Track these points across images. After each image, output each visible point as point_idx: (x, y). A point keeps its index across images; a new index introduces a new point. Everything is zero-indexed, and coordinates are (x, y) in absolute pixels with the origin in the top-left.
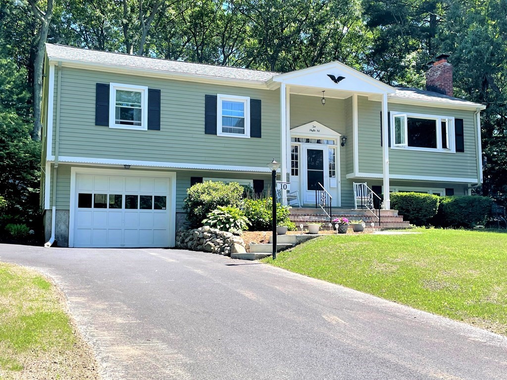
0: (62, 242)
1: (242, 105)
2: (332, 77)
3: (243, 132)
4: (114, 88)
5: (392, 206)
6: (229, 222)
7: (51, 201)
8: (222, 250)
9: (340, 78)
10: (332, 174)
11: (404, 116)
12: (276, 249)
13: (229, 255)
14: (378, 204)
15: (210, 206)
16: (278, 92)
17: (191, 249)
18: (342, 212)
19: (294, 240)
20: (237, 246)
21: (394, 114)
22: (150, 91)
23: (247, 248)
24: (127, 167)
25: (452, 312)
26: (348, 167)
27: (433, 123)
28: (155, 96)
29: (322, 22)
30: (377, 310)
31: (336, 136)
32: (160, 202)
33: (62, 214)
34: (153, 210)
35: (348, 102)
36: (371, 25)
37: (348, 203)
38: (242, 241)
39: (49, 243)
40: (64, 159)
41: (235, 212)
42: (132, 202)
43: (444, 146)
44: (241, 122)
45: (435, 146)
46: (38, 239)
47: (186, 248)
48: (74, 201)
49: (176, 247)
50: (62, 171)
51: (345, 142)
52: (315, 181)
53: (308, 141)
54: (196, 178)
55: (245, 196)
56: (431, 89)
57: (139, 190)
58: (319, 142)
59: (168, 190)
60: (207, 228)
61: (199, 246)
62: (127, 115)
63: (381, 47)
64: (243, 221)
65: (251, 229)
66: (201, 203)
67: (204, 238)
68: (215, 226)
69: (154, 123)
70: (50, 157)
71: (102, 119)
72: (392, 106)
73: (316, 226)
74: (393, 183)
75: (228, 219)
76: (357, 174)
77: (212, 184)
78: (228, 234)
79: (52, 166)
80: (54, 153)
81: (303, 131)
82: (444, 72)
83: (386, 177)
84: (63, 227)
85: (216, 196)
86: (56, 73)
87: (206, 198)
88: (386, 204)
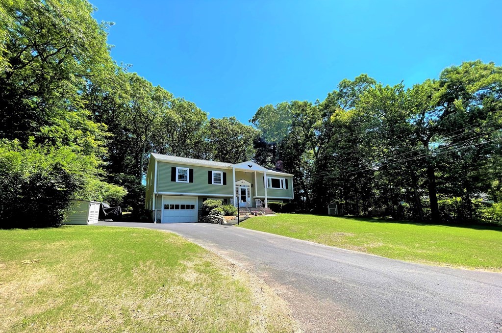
0: (159, 221)
1: (220, 174)
2: (249, 166)
3: (220, 183)
4: (177, 169)
5: (268, 207)
6: (219, 213)
7: (155, 207)
8: (218, 222)
9: (251, 166)
10: (249, 196)
11: (270, 178)
12: (239, 221)
13: (221, 224)
14: (264, 206)
15: (211, 208)
16: (232, 170)
17: (205, 222)
18: (253, 209)
19: (244, 219)
20: (224, 221)
21: (268, 177)
22: (190, 170)
23: (227, 222)
24: (181, 195)
25: (301, 238)
26: (254, 194)
27: (279, 180)
28: (191, 171)
29: (240, 146)
30: (280, 238)
31: (250, 184)
32: (193, 207)
33: (159, 212)
34: (190, 209)
35: (253, 173)
36: (255, 148)
37: (254, 206)
38: (225, 219)
39: (155, 222)
40: (160, 193)
41: (220, 209)
42: (183, 207)
43: (282, 187)
44: (220, 180)
45: (279, 187)
46: (151, 221)
47: (203, 222)
48: (163, 207)
49: (199, 222)
50: (159, 197)
51: (253, 186)
52: (244, 199)
53: (241, 186)
54: (205, 198)
55: (222, 204)
56: (277, 169)
57: (185, 203)
58: (244, 186)
59: (195, 203)
60: (211, 215)
61: (209, 221)
62: (182, 177)
63: (258, 155)
64: (223, 212)
65: (226, 215)
66: (208, 207)
67: (211, 218)
68: (214, 214)
69: (191, 180)
70: (155, 192)
71: (173, 179)
72: (267, 175)
73: (248, 214)
74: (268, 199)
75: (218, 212)
76: (257, 196)
77: (211, 201)
78: (220, 217)
79: (156, 195)
80: (157, 191)
81: (239, 183)
82: (281, 164)
83: (266, 197)
84: (159, 216)
85: (213, 204)
86: (158, 164)
87: (210, 205)
88: (266, 206)
